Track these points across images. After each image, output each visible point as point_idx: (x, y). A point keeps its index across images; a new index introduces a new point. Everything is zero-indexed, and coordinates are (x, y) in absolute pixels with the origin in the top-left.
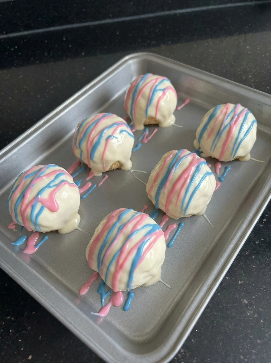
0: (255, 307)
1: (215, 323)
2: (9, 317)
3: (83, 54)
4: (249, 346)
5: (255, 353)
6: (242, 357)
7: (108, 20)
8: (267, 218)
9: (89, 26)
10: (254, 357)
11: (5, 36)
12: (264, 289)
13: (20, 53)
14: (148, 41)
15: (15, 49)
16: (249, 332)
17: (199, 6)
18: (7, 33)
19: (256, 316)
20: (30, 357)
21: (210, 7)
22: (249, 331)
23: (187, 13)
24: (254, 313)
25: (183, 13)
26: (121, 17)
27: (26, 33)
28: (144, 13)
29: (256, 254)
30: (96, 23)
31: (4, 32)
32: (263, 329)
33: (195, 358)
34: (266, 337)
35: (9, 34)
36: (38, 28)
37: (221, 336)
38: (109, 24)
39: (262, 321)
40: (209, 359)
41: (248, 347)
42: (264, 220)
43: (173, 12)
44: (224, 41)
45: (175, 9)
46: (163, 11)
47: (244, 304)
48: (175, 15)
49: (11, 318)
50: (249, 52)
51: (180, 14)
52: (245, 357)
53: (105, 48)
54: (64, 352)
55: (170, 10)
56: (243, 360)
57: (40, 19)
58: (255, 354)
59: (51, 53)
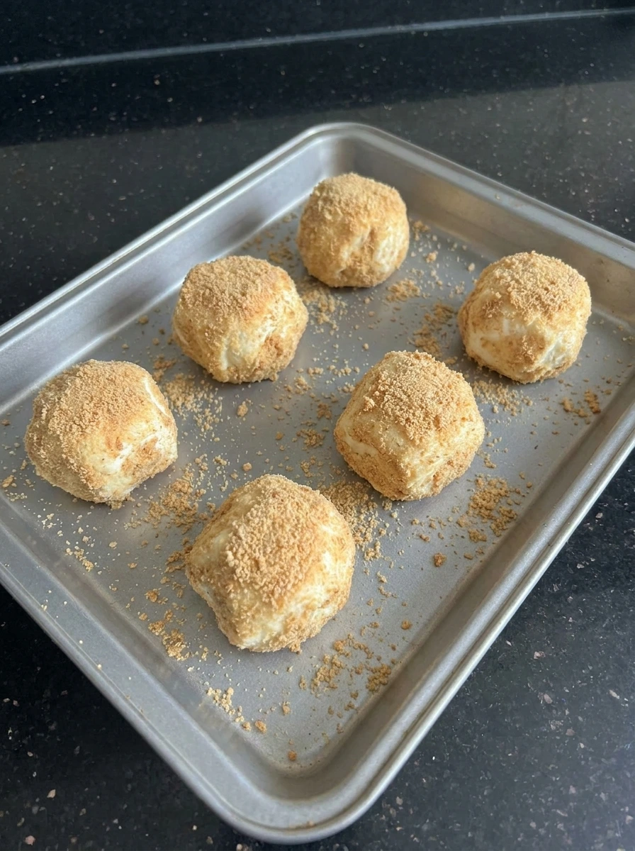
0: (567, 712)
1: (475, 743)
2: (8, 699)
3: (200, 120)
4: (550, 799)
5: (564, 817)
6: (533, 825)
7: (261, 39)
8: (606, 511)
9: (216, 53)
10: (560, 826)
11: (18, 68)
12: (592, 672)
13: (51, 112)
14: (354, 96)
15: (40, 101)
16: (553, 768)
17: (476, 14)
18: (20, 62)
19: (570, 732)
20: (52, 794)
21: (503, 20)
22: (552, 766)
23: (446, 30)
24: (566, 727)
25: (437, 32)
26: (293, 34)
27: (67, 62)
28: (347, 26)
29: (576, 592)
30: (234, 45)
31: (16, 59)
32: (583, 763)
33: (428, 821)
34: (589, 782)
35: (25, 65)
36: (96, 54)
37: (489, 774)
38: (262, 49)
39: (582, 746)
40: (458, 825)
41: (547, 801)
42: (600, 515)
43: (415, 27)
44: (531, 103)
45: (420, 20)
46: (392, 23)
47: (545, 704)
48: (420, 33)
49: (11, 702)
50: (587, 133)
51: (431, 32)
52: (540, 825)
53: (251, 107)
54: (129, 786)
55: (406, 22)
56: (536, 832)
57: (101, 32)
58: (563, 819)
59: (125, 114)
